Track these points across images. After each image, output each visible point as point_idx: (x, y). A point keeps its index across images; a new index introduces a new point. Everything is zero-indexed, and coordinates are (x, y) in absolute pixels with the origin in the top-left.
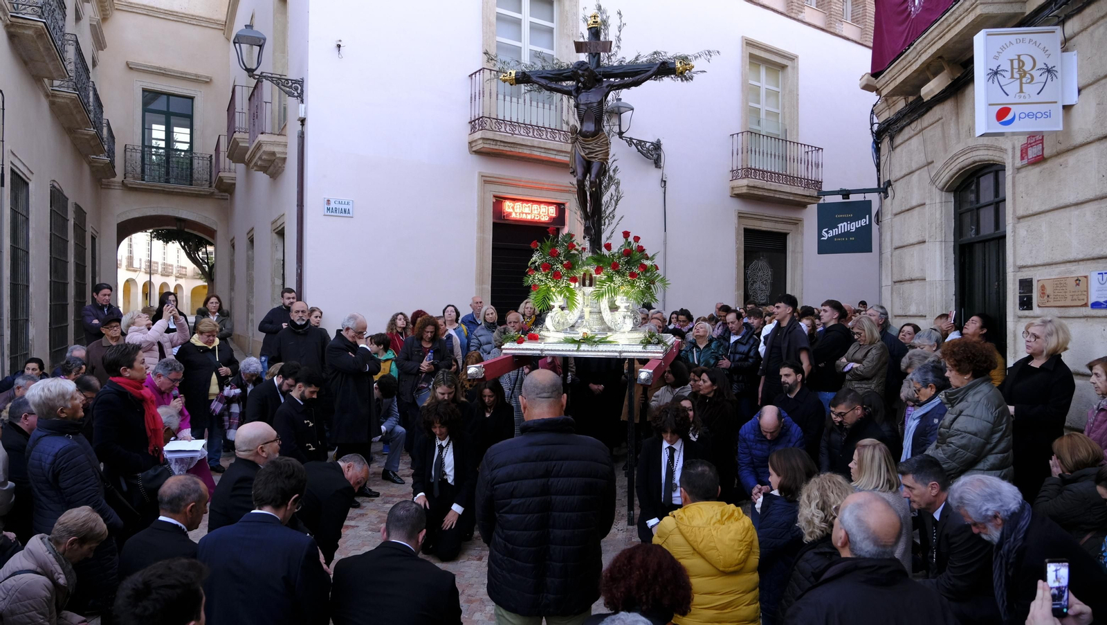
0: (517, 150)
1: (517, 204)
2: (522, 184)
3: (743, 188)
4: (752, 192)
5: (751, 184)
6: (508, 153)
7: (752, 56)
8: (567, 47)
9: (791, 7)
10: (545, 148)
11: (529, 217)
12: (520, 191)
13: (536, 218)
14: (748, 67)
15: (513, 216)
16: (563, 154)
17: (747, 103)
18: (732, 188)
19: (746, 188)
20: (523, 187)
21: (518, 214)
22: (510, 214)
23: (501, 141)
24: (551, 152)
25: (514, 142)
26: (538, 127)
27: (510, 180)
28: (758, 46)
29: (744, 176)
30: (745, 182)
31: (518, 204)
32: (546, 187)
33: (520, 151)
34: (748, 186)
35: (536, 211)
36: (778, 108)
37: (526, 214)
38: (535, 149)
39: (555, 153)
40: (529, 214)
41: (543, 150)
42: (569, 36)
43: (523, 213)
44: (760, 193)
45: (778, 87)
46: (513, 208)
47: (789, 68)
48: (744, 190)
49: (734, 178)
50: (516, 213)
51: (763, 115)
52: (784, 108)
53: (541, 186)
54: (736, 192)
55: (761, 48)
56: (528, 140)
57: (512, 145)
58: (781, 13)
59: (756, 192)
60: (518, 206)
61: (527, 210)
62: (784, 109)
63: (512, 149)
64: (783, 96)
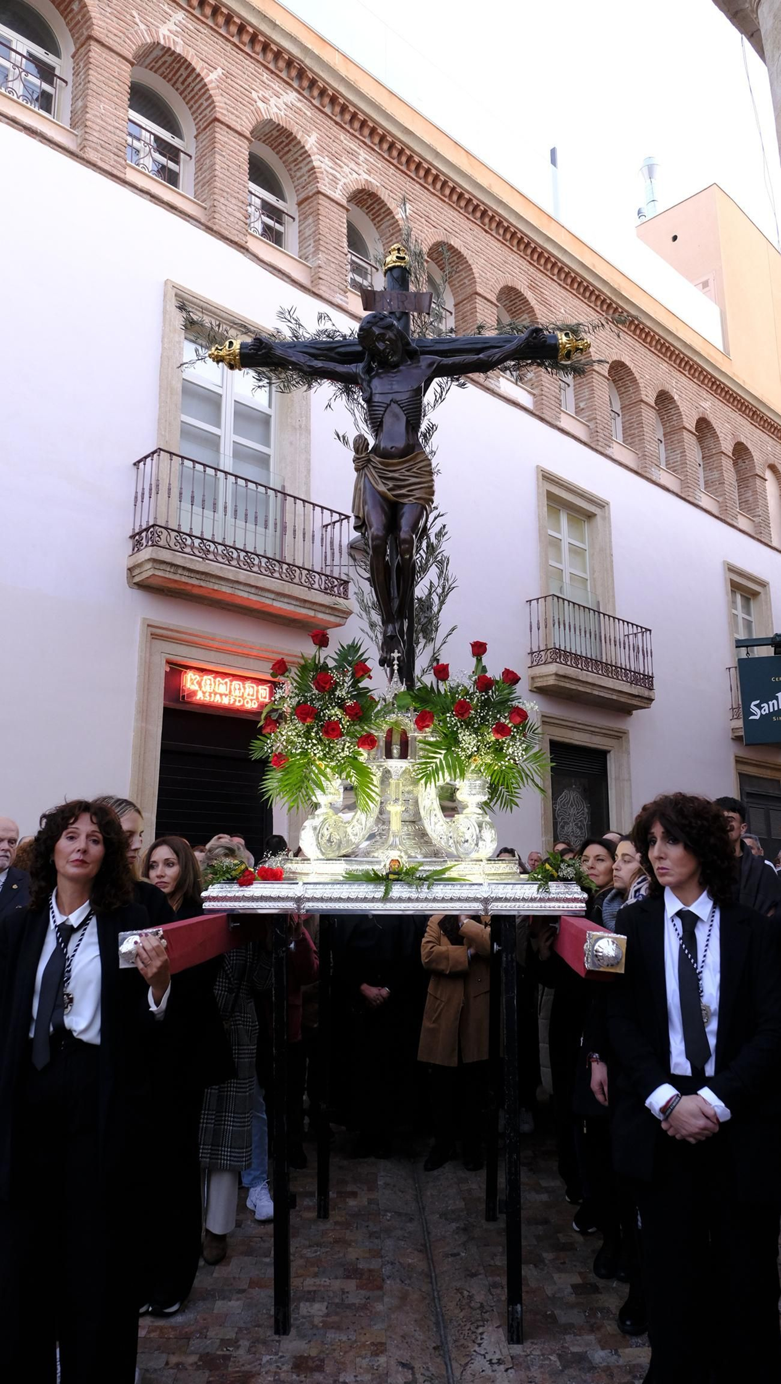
0: (210, 586)
1: (205, 677)
2: (216, 644)
3: (549, 678)
4: (562, 684)
5: (561, 673)
6: (196, 591)
7: (550, 496)
8: (291, 443)
9: (596, 438)
10: (257, 587)
11: (225, 701)
12: (212, 656)
13: (237, 704)
14: (545, 509)
15: (199, 696)
16: (286, 600)
17: (547, 561)
18: (533, 678)
19: (554, 677)
20: (218, 650)
21: (207, 694)
22: (194, 693)
23: (184, 568)
24: (266, 594)
25: (206, 571)
26: (247, 552)
27: (196, 636)
28: (557, 483)
29: (549, 660)
30: (553, 668)
31: (208, 679)
32: (255, 652)
33: (216, 587)
34: (556, 675)
35: (237, 691)
36: (585, 572)
37: (221, 695)
38: (241, 587)
39: (272, 596)
40: (226, 695)
41: (253, 590)
42: (295, 429)
43: (216, 694)
44: (574, 687)
45: (583, 542)
46: (199, 684)
47: (598, 518)
48: (551, 681)
49: (535, 663)
50: (204, 693)
51: (566, 578)
52: (593, 572)
53: (246, 651)
54: (538, 684)
55: (562, 485)
56: (229, 570)
57: (203, 577)
58: (585, 444)
59: (568, 685)
60: (208, 682)
61: (222, 689)
62: (594, 574)
63: (203, 584)
64: (592, 556)
